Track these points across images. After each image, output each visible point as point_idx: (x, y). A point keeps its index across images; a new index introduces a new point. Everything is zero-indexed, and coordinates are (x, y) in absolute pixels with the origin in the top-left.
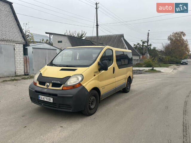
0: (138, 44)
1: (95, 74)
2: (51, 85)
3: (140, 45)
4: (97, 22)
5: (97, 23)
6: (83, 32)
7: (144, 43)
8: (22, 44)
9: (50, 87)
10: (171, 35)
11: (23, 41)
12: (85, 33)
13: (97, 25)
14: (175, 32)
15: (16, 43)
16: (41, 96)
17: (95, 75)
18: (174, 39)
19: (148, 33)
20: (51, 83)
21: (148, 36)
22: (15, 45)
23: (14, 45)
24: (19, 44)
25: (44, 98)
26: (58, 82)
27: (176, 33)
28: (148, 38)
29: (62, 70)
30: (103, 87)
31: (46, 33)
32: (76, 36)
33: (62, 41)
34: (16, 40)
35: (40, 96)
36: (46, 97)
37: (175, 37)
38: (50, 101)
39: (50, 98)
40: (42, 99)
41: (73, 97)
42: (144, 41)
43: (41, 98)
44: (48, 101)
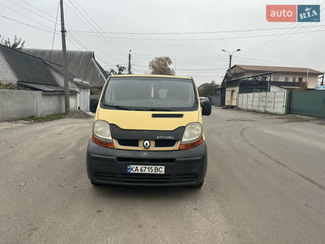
0: (112, 71)
2: (153, 143)
3: (116, 73)
5: (63, 28)
7: (121, 69)
9: (153, 148)
10: (153, 61)
12: (21, 42)
13: (63, 31)
14: (158, 57)
16: (135, 166)
18: (158, 67)
19: (130, 55)
20: (152, 140)
21: (130, 60)
25: (144, 169)
26: (170, 137)
27: (160, 59)
28: (130, 62)
29: (154, 116)
35: (132, 166)
36: (147, 167)
37: (159, 64)
38: (159, 172)
39: (159, 167)
40: (137, 172)
42: (121, 67)
43: (134, 169)
44: (153, 172)
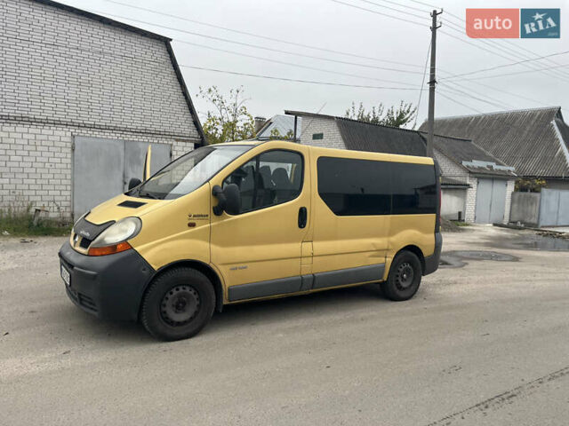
1: (192, 221)
2: (80, 240)
4: (433, 70)
5: (433, 76)
6: (408, 107)
8: (191, 141)
9: (77, 247)
11: (195, 133)
12: (411, 110)
13: (433, 82)
15: (177, 140)
16: (63, 268)
17: (192, 225)
20: (80, 235)
22: (175, 143)
23: (171, 145)
24: (183, 141)
25: (64, 273)
30: (236, 265)
31: (287, 113)
32: (383, 118)
33: (322, 134)
34: (178, 131)
38: (68, 283)
39: (68, 274)
41: (95, 276)
